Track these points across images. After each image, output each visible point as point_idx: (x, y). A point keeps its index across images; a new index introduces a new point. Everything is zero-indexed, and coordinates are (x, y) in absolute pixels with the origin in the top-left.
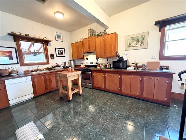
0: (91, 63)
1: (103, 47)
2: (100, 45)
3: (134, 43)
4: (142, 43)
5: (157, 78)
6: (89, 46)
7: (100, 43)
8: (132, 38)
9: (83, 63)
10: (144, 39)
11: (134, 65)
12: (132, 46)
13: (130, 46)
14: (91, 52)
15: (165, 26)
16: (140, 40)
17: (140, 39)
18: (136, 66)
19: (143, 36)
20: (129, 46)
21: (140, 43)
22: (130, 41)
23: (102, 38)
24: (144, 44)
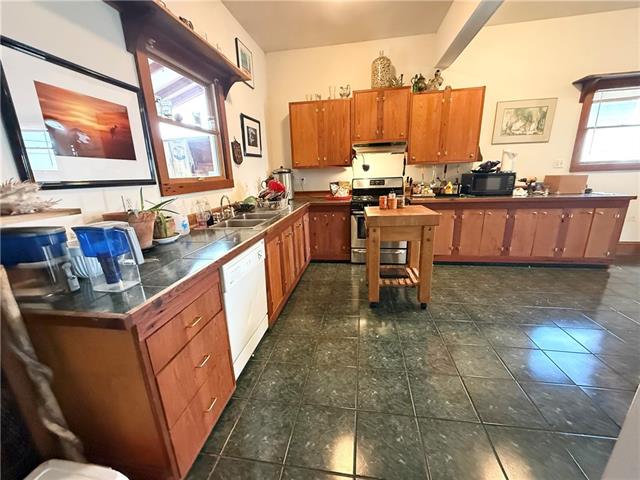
0: (373, 182)
1: (439, 129)
2: (428, 120)
3: (520, 124)
4: (539, 128)
5: (601, 211)
6: (382, 119)
7: (429, 114)
8: (517, 110)
9: (337, 184)
10: (544, 115)
11: (523, 184)
12: (513, 134)
13: (508, 131)
14: (388, 144)
15: (594, 91)
16: (534, 119)
17: (536, 116)
18: (530, 187)
19: (545, 109)
20: (504, 133)
21: (534, 126)
22: (507, 119)
23: (436, 100)
24: (542, 130)
